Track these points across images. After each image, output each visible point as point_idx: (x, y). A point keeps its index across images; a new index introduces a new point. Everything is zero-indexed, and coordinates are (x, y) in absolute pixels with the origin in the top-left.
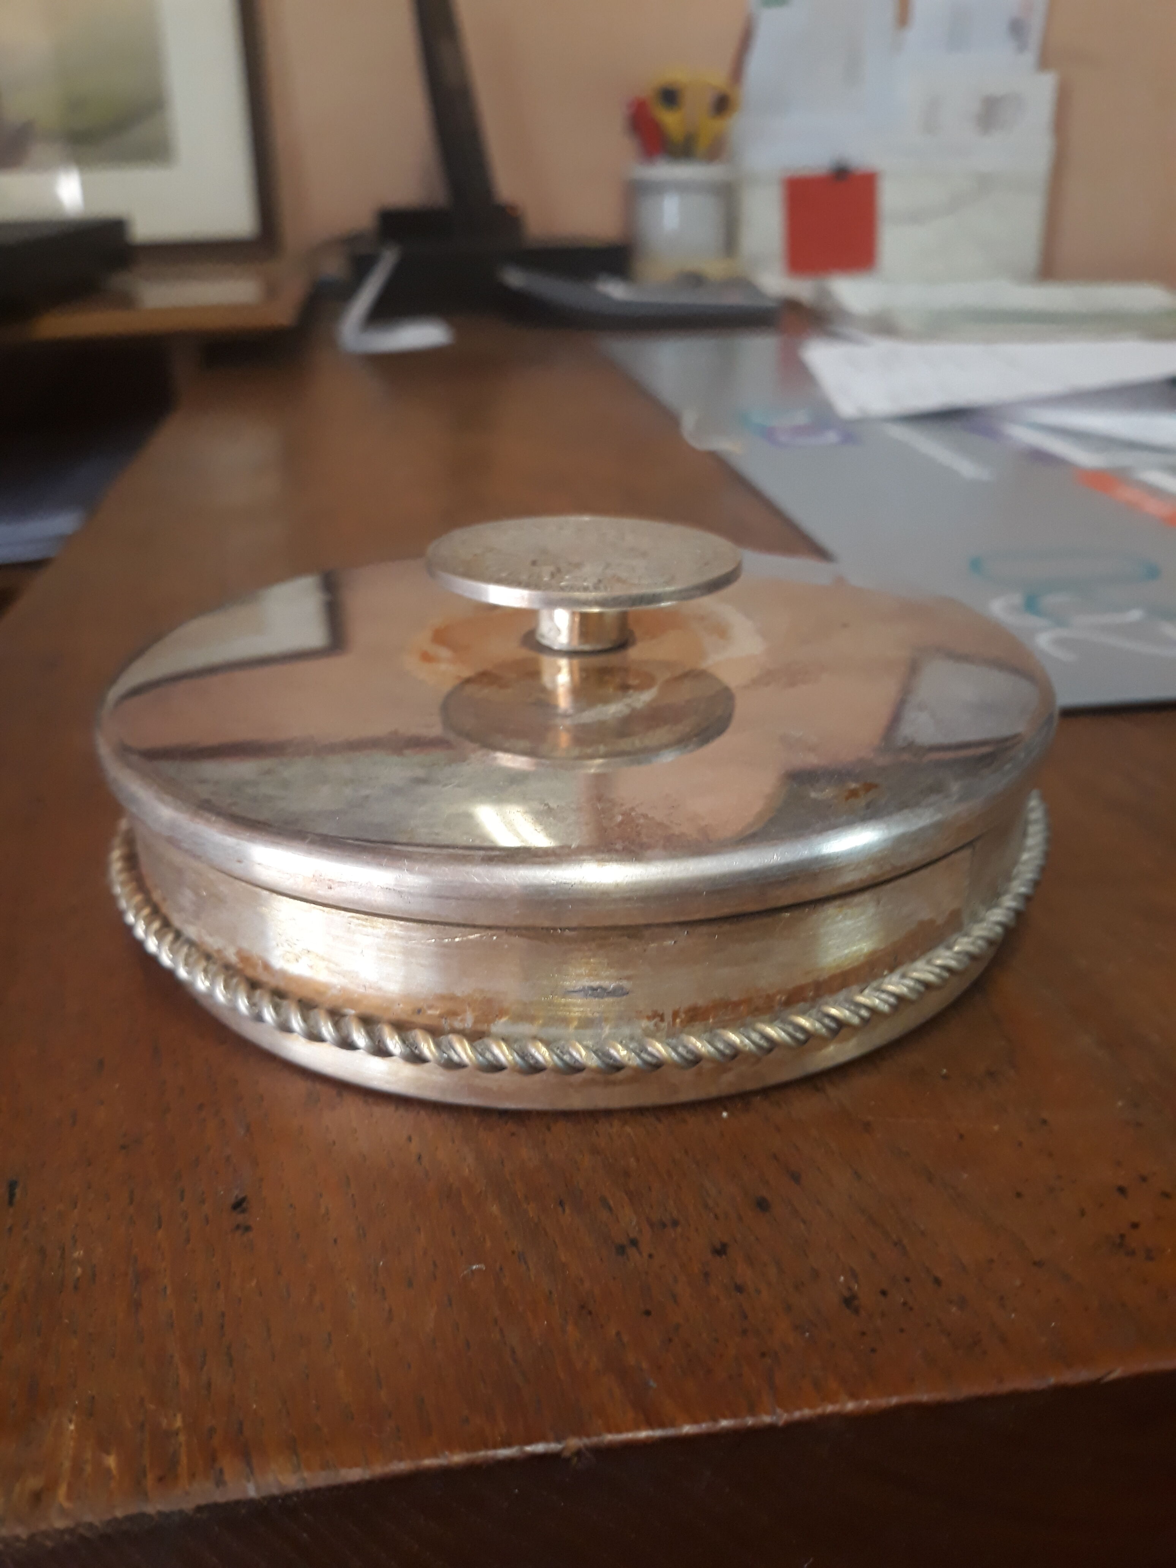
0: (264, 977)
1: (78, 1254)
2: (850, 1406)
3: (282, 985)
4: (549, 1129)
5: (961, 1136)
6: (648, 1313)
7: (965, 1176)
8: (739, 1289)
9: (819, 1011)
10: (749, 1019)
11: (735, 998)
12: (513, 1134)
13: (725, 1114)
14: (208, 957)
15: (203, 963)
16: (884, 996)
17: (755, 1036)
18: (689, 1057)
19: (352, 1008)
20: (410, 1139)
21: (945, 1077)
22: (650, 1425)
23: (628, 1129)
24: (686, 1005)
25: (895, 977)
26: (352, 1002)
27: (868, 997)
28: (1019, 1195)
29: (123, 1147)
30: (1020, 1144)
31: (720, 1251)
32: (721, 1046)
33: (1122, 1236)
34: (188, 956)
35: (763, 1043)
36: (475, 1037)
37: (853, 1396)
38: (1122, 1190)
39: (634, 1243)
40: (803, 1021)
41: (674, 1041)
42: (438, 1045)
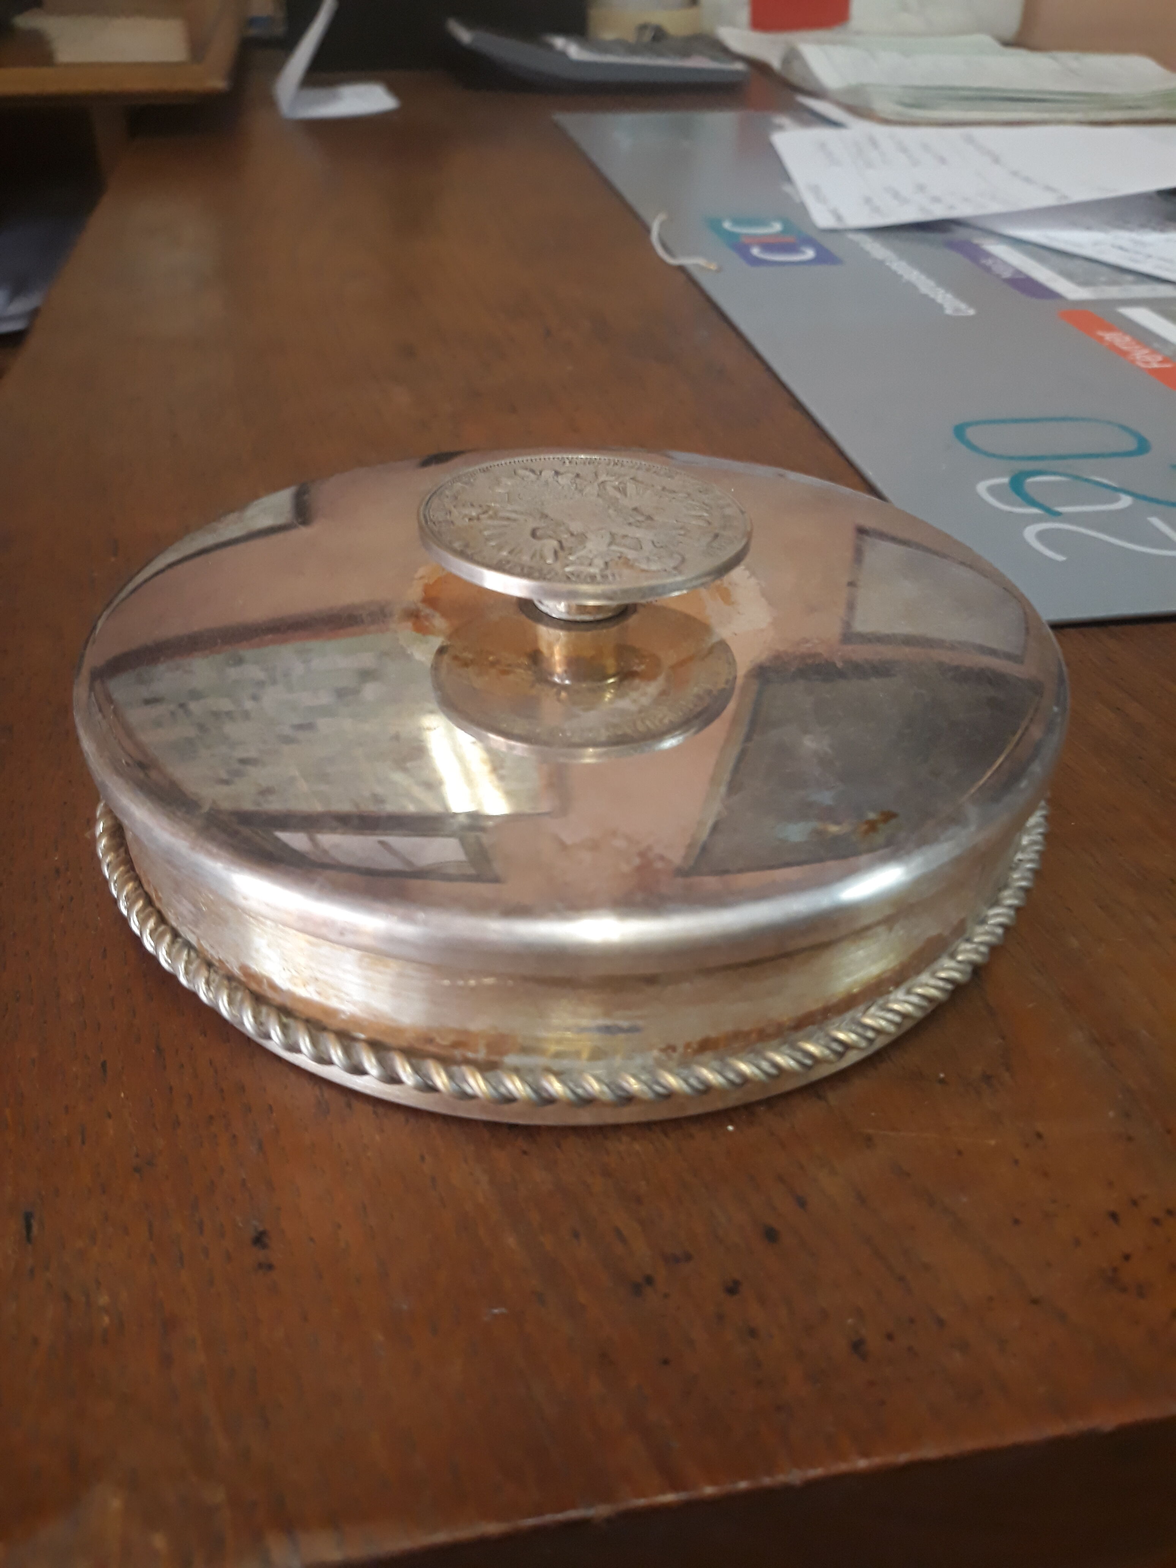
0: (270, 994)
1: (104, 1300)
2: (862, 1464)
3: (289, 1003)
4: (559, 1146)
5: (960, 1153)
6: (666, 1362)
7: (965, 1200)
8: (753, 1333)
9: (828, 1035)
10: (759, 1046)
11: (746, 1028)
12: (525, 1153)
13: (730, 1128)
14: (209, 965)
15: (204, 973)
16: (890, 1016)
17: (765, 1065)
18: (700, 1087)
19: (362, 1032)
20: (423, 1158)
21: (942, 1081)
22: (675, 1488)
23: (637, 1147)
24: (699, 1037)
25: (900, 994)
26: (361, 1027)
27: (873, 1016)
28: (1016, 1222)
29: (137, 1170)
30: (1016, 1162)
31: (732, 1289)
32: (731, 1076)
33: (1115, 1270)
34: (188, 963)
35: (773, 1071)
36: (487, 1068)
37: (865, 1455)
38: (1114, 1216)
39: (649, 1280)
40: (811, 1048)
41: (685, 1072)
42: (451, 1077)
